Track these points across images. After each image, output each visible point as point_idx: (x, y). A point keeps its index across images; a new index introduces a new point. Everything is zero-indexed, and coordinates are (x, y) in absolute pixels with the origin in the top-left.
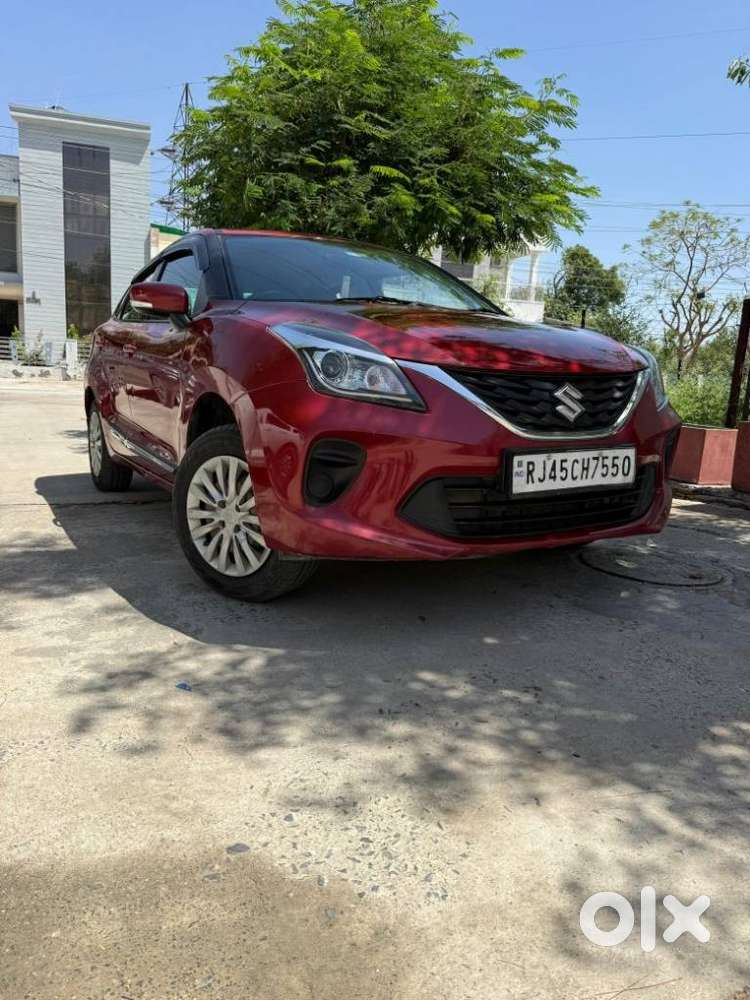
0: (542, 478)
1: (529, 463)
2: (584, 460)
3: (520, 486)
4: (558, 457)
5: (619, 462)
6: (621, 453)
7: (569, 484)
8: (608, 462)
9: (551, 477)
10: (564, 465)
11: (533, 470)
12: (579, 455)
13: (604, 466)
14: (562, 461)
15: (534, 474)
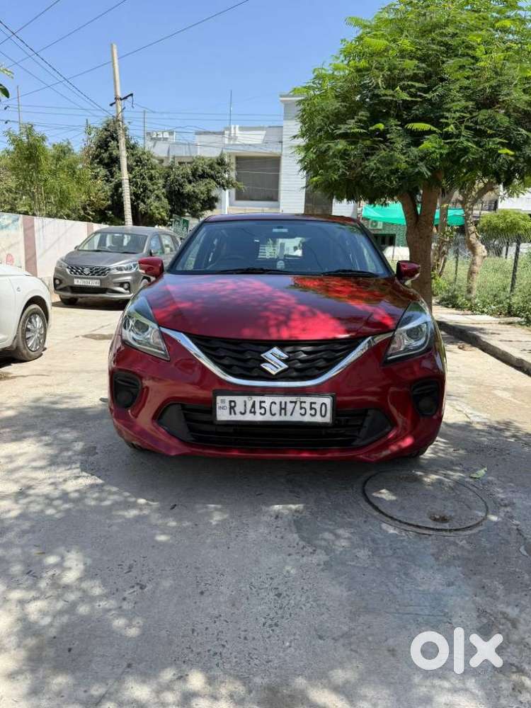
0: (243, 411)
1: (231, 402)
2: (281, 403)
3: (223, 415)
4: (257, 399)
5: (317, 407)
6: (319, 400)
7: (268, 418)
8: (307, 406)
9: (251, 412)
10: (263, 405)
11: (235, 406)
12: (278, 399)
13: (301, 408)
14: (261, 402)
15: (236, 409)
